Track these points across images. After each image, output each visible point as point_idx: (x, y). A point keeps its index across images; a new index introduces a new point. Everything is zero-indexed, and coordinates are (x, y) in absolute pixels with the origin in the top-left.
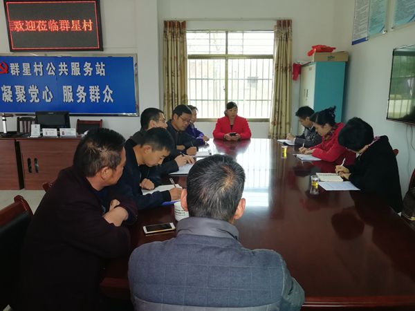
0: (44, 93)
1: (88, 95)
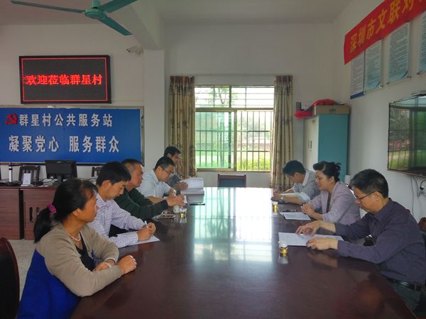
0: (51, 143)
1: (94, 145)
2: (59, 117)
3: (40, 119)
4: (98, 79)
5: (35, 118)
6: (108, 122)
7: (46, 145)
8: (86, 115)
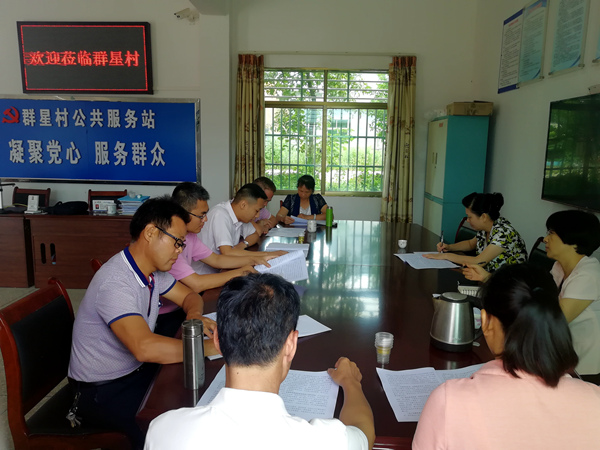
0: (69, 152)
1: (130, 155)
2: (78, 114)
3: (53, 116)
4: (133, 58)
5: (45, 114)
6: (149, 122)
7: (62, 155)
8: (117, 111)
